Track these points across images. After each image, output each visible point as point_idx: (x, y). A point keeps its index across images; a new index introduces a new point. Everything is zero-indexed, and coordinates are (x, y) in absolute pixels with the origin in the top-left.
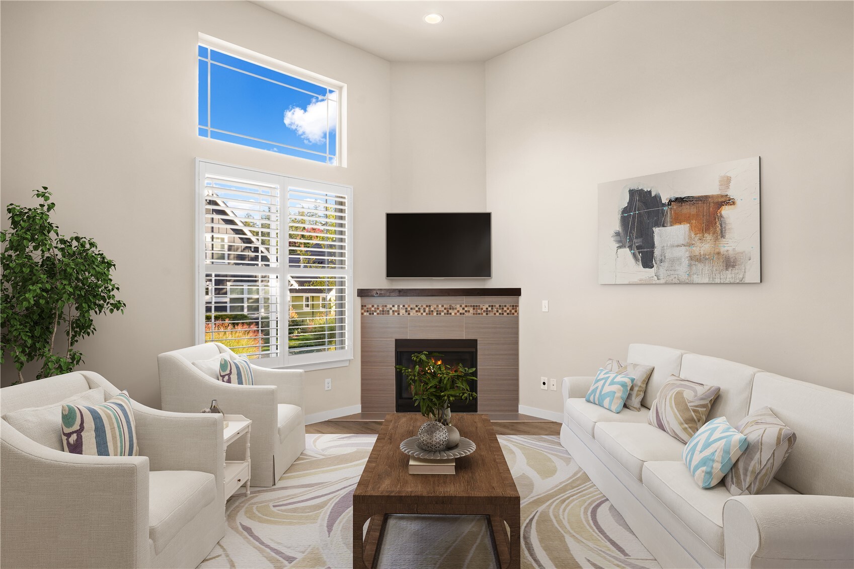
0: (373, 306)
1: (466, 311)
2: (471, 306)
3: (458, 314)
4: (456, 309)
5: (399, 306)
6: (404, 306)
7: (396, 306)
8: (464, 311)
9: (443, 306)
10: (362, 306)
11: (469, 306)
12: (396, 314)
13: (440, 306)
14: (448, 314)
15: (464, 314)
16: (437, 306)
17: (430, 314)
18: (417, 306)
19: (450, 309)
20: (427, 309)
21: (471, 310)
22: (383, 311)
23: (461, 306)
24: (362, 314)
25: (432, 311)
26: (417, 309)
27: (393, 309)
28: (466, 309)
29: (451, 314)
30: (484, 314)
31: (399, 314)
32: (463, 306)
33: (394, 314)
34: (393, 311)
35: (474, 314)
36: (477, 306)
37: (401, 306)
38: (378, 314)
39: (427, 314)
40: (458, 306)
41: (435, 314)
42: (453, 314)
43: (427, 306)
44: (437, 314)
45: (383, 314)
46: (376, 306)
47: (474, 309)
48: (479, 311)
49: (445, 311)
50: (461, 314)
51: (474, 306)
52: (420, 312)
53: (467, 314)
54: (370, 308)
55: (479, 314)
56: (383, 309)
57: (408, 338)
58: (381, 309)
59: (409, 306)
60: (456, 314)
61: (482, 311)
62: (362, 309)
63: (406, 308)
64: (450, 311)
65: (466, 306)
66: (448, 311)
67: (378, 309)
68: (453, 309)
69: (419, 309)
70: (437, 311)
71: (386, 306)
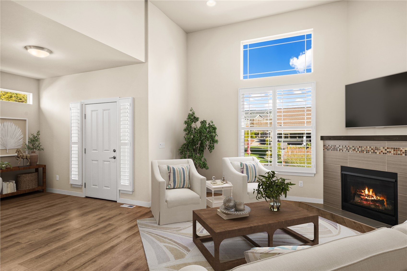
0: (329, 146)
1: (388, 152)
2: (392, 148)
3: (382, 153)
4: (380, 149)
5: (342, 146)
6: (345, 146)
7: (341, 146)
8: (386, 152)
9: (370, 147)
10: (324, 145)
11: (390, 148)
12: (341, 151)
13: (369, 147)
14: (374, 153)
15: (386, 153)
16: (366, 147)
17: (361, 152)
18: (353, 147)
19: (376, 149)
20: (360, 149)
21: (392, 151)
22: (334, 149)
23: (383, 148)
24: (324, 150)
25: (363, 150)
26: (353, 148)
27: (340, 148)
28: (388, 150)
29: (376, 153)
30: (404, 155)
31: (342, 151)
32: (386, 148)
33: (340, 151)
34: (339, 149)
35: (394, 154)
36: (397, 148)
37: (344, 146)
38: (331, 150)
39: (360, 152)
40: (382, 148)
41: (365, 152)
42: (378, 153)
43: (360, 147)
44: (366, 152)
45: (334, 150)
46: (330, 146)
47: (394, 150)
48: (399, 152)
49: (372, 151)
50: (384, 153)
51: (394, 148)
52: (355, 150)
53: (388, 154)
54: (328, 147)
55: (399, 154)
56: (334, 147)
57: (348, 166)
58: (333, 147)
59: (348, 146)
60: (380, 153)
61: (402, 152)
62: (324, 147)
63: (347, 148)
64: (376, 151)
65: (388, 148)
66: (374, 151)
67: (331, 147)
68: (378, 149)
69: (355, 148)
70: (367, 150)
71: (335, 146)
